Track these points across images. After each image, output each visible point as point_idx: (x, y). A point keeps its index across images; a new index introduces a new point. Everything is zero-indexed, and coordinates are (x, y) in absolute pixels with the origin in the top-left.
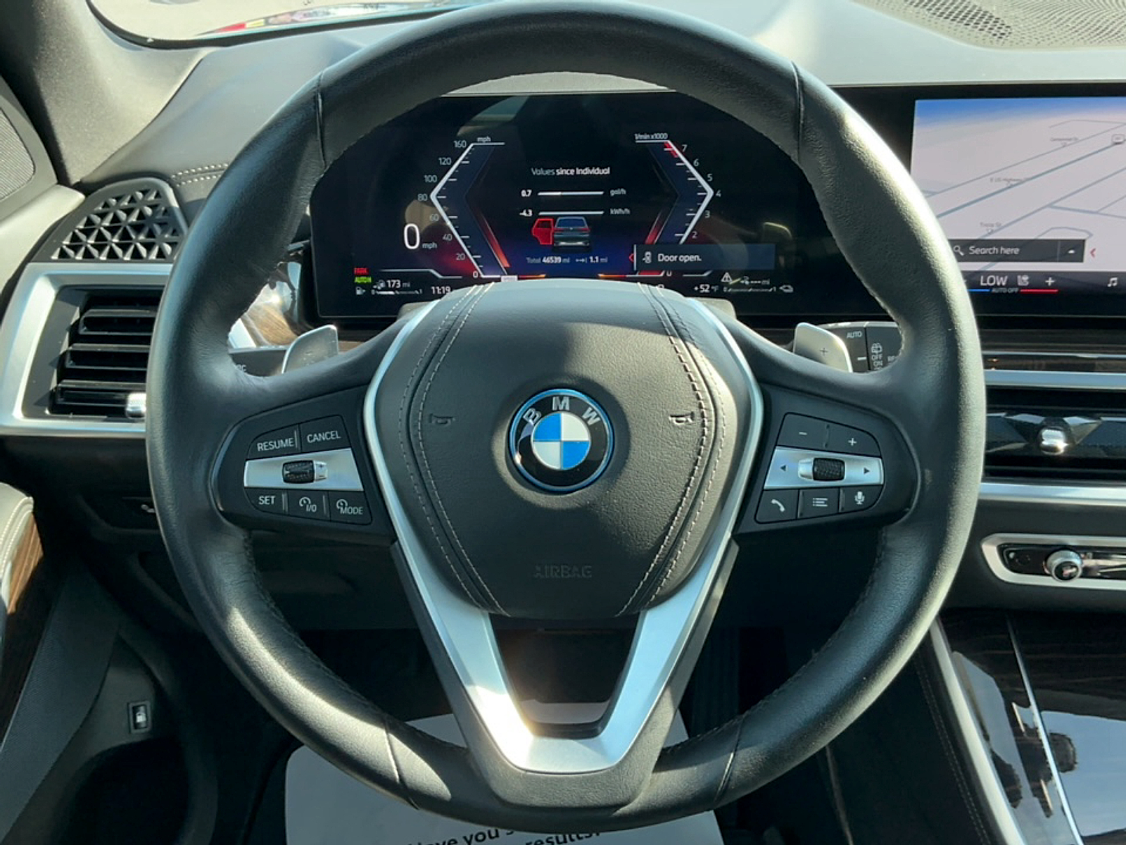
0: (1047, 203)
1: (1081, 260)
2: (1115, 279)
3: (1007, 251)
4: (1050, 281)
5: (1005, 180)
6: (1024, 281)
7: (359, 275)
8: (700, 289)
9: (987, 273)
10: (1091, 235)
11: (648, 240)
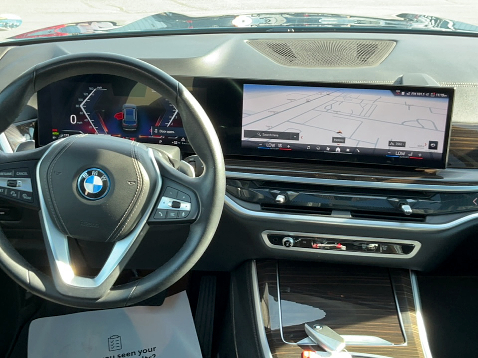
0: (287, 120)
1: (298, 140)
2: (309, 147)
3: (275, 135)
4: (289, 146)
5: (273, 112)
6: (280, 146)
7: (54, 132)
8: (174, 143)
9: (268, 143)
10: (301, 131)
11: (156, 125)
